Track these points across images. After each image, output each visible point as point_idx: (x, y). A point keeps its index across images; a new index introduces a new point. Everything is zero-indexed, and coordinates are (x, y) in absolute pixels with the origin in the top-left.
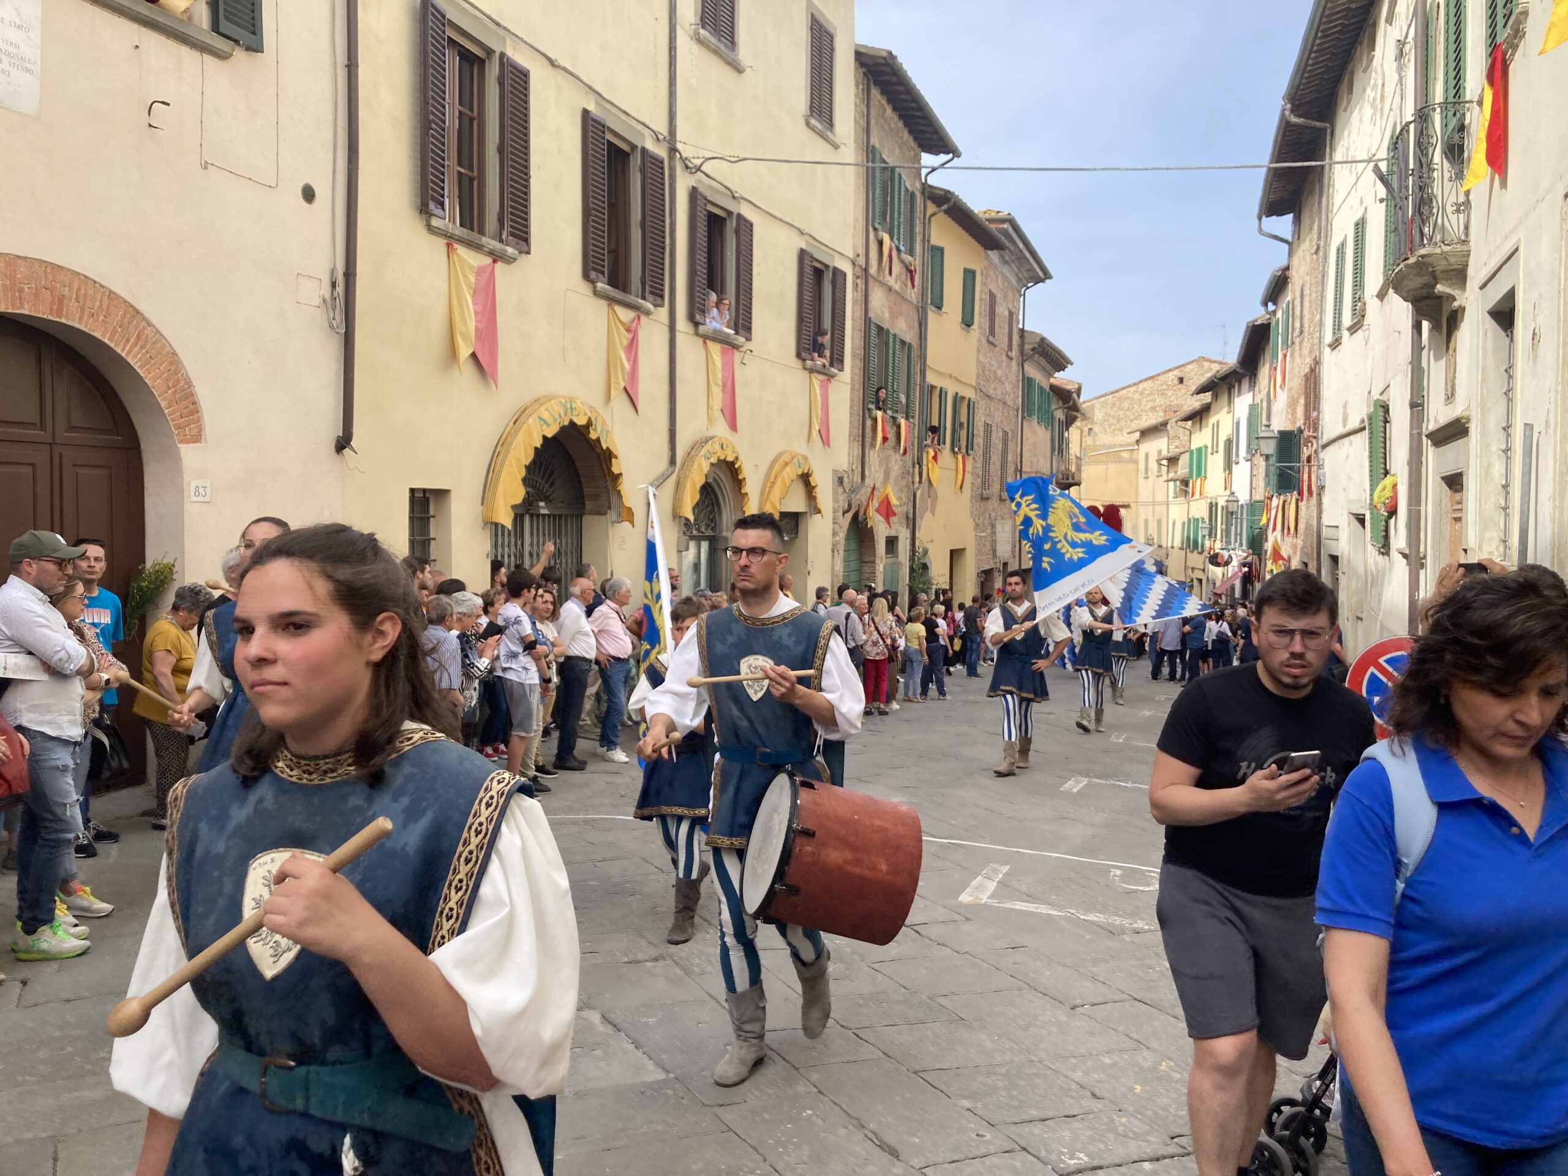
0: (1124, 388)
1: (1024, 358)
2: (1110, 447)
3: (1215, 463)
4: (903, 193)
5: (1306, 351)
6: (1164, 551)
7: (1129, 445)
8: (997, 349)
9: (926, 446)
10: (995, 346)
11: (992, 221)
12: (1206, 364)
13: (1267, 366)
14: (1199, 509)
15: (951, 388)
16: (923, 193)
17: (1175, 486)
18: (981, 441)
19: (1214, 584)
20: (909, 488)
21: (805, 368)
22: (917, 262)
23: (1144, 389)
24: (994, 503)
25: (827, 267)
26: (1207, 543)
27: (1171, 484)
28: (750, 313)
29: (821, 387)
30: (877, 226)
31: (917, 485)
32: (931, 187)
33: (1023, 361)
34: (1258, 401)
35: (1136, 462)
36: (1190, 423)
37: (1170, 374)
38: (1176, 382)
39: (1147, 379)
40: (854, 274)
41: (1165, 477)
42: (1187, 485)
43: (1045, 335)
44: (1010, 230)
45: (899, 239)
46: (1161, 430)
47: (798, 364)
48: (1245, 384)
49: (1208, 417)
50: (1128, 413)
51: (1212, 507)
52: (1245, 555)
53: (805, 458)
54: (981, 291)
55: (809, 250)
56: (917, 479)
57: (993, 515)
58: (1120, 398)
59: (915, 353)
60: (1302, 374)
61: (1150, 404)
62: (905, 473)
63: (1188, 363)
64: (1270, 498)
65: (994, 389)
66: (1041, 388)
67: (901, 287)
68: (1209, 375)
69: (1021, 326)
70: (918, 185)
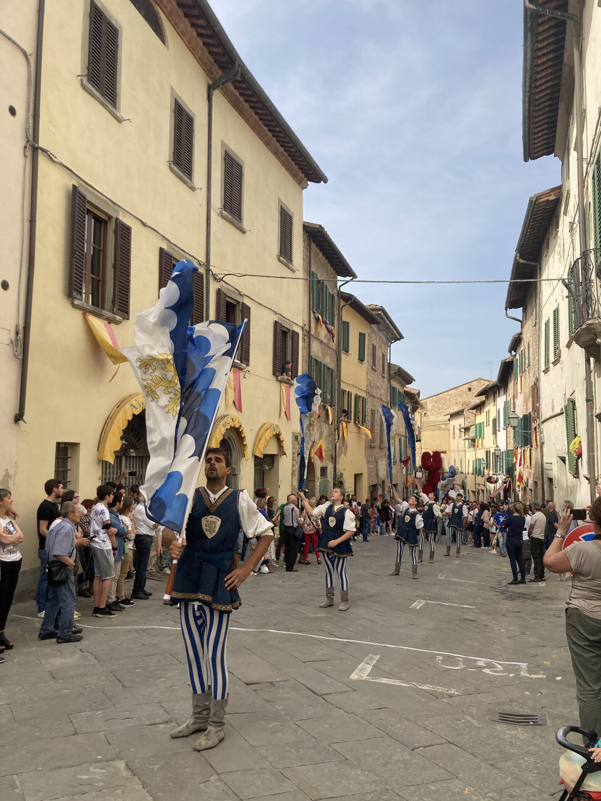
0: (441, 393)
1: (390, 378)
2: (436, 422)
3: (488, 430)
4: (328, 295)
5: (531, 375)
6: (464, 476)
7: (445, 421)
8: (377, 373)
9: (341, 420)
10: (376, 371)
11: (373, 310)
12: (482, 382)
13: (513, 382)
14: (481, 454)
15: (354, 392)
16: (338, 295)
17: (469, 442)
18: (370, 419)
19: (490, 492)
20: (333, 442)
21: (277, 380)
22: (336, 329)
23: (452, 394)
24: (377, 450)
25: (289, 330)
26: (486, 472)
27: (467, 441)
28: (249, 353)
29: (286, 390)
30: (315, 311)
31: (337, 440)
32: (342, 292)
33: (390, 379)
34: (508, 399)
35: (449, 430)
36: (475, 410)
37: (464, 386)
38: (467, 390)
39: (453, 389)
40: (303, 334)
41: (463, 438)
42: (474, 442)
43: (401, 366)
44: (382, 314)
45: (326, 318)
46: (461, 414)
47: (274, 378)
48: (502, 392)
49: (484, 407)
50: (444, 406)
51: (487, 453)
52: (505, 477)
53: (278, 426)
54: (368, 344)
55: (280, 321)
56: (337, 437)
57: (376, 456)
58: (440, 398)
59: (335, 374)
60: (530, 386)
61: (455, 401)
62: (330, 434)
63: (473, 381)
64: (517, 449)
65: (376, 392)
66: (400, 393)
67: (327, 341)
68: (484, 387)
69: (388, 362)
70: (336, 292)
